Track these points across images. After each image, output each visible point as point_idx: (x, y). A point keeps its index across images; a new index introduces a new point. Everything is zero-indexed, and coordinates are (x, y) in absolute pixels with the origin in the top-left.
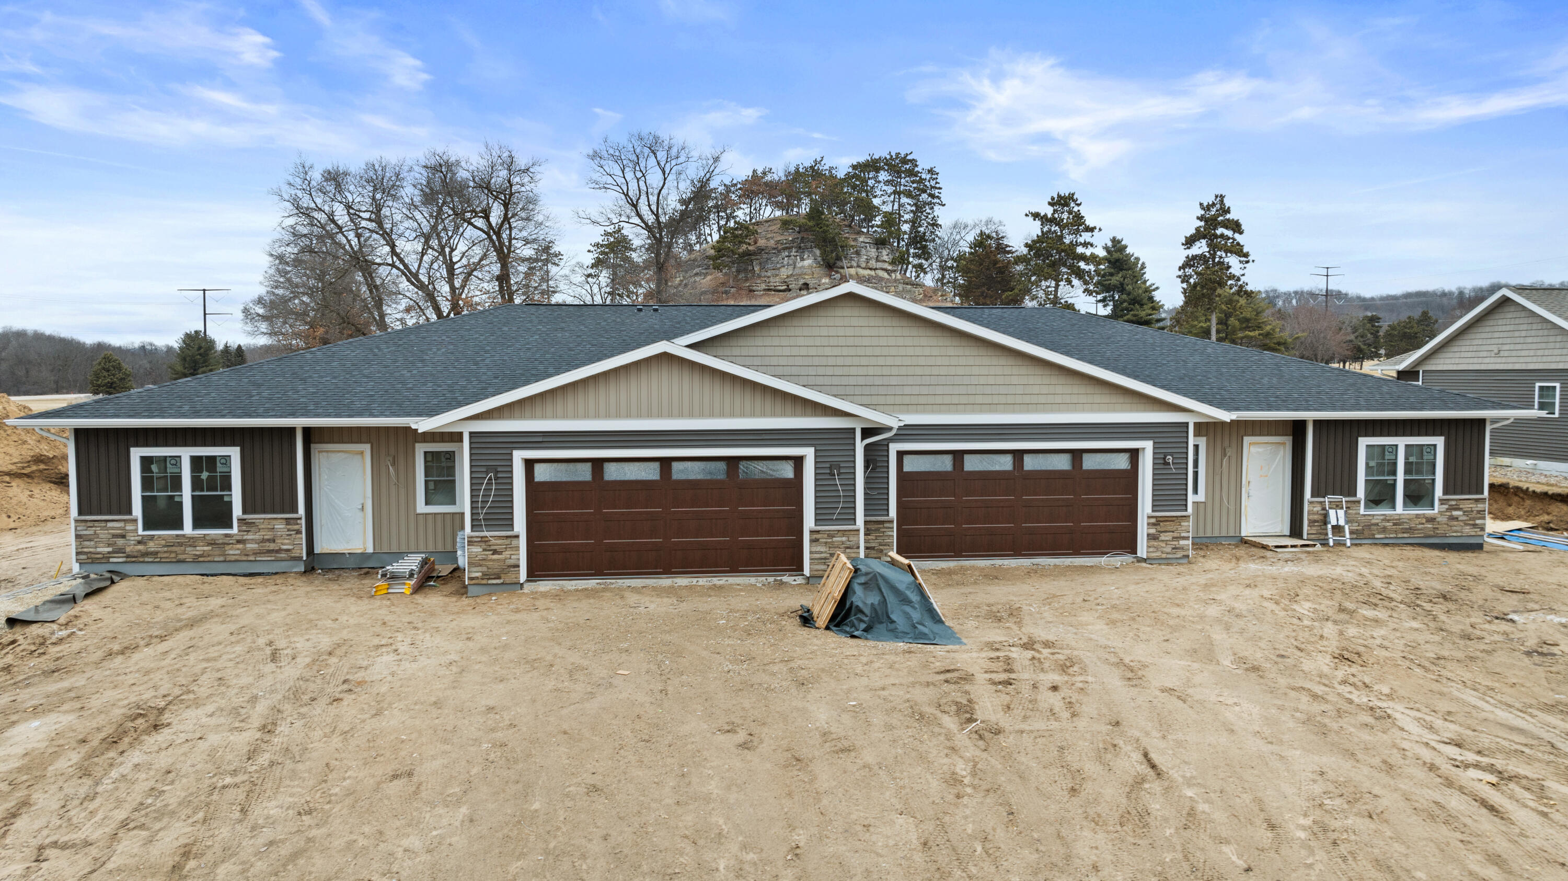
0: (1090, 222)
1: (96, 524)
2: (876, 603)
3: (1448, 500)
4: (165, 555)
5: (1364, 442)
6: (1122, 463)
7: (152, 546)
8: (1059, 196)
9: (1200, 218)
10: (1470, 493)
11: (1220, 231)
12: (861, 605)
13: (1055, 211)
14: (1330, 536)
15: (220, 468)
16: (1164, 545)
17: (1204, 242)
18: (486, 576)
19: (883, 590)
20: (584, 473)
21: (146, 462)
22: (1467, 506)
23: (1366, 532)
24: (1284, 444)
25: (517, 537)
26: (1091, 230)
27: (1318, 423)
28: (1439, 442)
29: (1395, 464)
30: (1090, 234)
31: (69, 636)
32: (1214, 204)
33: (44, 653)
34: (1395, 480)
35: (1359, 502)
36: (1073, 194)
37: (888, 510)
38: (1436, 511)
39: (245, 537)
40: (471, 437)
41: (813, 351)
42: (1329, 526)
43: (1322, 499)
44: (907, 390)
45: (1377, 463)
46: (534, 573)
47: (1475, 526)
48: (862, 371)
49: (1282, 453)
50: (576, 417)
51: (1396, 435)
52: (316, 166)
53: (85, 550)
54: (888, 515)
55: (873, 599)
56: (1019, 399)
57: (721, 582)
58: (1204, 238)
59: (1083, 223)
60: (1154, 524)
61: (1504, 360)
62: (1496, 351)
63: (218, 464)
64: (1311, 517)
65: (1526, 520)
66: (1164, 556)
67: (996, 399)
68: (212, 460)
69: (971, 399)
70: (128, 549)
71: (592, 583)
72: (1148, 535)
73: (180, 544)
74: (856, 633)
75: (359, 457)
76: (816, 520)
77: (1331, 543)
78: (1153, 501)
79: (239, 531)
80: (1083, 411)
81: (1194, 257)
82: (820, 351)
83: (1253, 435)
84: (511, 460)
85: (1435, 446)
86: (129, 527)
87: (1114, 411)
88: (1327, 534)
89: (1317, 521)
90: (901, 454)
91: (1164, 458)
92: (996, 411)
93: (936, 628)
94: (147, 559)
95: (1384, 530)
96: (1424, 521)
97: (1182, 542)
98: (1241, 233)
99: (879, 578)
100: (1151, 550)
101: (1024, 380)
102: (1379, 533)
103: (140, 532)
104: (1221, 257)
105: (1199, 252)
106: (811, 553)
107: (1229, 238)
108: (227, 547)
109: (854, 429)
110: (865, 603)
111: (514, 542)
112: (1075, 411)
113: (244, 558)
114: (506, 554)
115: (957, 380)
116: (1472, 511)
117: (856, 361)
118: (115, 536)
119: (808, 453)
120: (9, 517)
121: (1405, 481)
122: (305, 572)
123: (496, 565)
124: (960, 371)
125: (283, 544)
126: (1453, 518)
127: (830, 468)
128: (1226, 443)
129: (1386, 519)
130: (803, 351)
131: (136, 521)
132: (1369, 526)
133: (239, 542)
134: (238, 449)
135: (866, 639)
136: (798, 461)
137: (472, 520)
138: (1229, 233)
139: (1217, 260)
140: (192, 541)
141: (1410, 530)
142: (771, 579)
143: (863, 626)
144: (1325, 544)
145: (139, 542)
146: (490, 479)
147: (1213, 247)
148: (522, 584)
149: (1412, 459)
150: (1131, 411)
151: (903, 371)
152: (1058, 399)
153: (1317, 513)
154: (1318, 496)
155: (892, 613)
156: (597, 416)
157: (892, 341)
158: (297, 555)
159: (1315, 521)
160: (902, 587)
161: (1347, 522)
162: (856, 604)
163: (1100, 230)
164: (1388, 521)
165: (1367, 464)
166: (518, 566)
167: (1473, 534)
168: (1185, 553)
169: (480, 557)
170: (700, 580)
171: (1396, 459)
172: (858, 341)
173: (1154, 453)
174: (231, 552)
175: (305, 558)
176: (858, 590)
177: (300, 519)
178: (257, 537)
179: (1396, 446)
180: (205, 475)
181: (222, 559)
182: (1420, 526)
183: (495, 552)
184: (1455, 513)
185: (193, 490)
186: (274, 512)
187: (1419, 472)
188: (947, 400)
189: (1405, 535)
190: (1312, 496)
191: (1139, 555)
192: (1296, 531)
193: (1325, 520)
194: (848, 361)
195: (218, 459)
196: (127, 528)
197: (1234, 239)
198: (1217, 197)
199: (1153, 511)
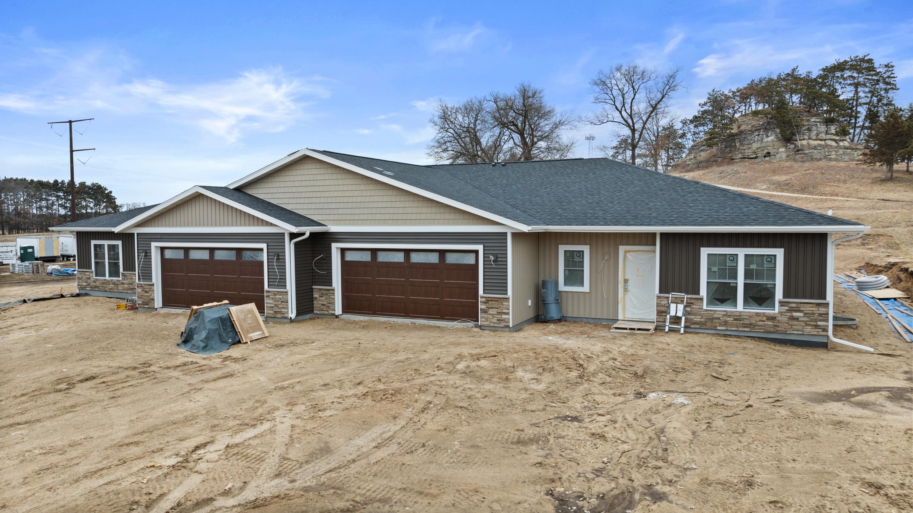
1: (83, 273)
3: (788, 302)
4: (101, 288)
5: (705, 252)
6: (471, 259)
7: (98, 284)
10: (811, 298)
14: (667, 324)
15: (116, 250)
18: (143, 303)
20: (181, 255)
21: (95, 246)
22: (808, 309)
23: (709, 324)
24: (655, 252)
25: (153, 285)
27: (662, 235)
28: (779, 253)
29: (735, 270)
34: (736, 283)
35: (700, 299)
37: (331, 283)
38: (777, 311)
39: (124, 282)
40: (137, 236)
42: (668, 316)
43: (667, 295)
44: (341, 211)
45: (719, 269)
46: (165, 304)
47: (816, 326)
48: (317, 200)
49: (654, 259)
50: (173, 226)
51: (735, 247)
54: (331, 286)
60: (484, 302)
63: (116, 248)
64: (659, 309)
66: (492, 325)
68: (114, 246)
69: (374, 217)
70: (91, 285)
72: (483, 309)
73: (105, 283)
76: (269, 285)
77: (667, 330)
78: (484, 286)
79: (122, 279)
83: (626, 244)
84: (150, 247)
85: (774, 256)
87: (458, 224)
88: (665, 322)
89: (664, 312)
90: (344, 251)
94: (96, 289)
95: (726, 323)
96: (765, 319)
97: (505, 316)
100: (483, 320)
101: (403, 204)
102: (720, 325)
103: (94, 277)
106: (267, 303)
108: (118, 286)
109: (284, 233)
111: (152, 288)
112: (434, 224)
113: (123, 291)
114: (149, 293)
115: (366, 205)
116: (814, 314)
117: (315, 195)
118: (87, 278)
119: (264, 246)
121: (745, 285)
123: (146, 298)
124: (368, 199)
126: (792, 318)
127: (274, 255)
128: (606, 250)
129: (727, 314)
131: (93, 272)
132: (712, 319)
133: (122, 284)
134: (121, 242)
136: (261, 251)
137: (138, 276)
140: (108, 282)
141: (750, 325)
145: (94, 282)
146: (144, 256)
148: (160, 309)
149: (753, 267)
150: (469, 224)
152: (423, 217)
153: (665, 306)
154: (665, 293)
157: (332, 183)
161: (684, 315)
164: (730, 316)
165: (709, 270)
166: (154, 300)
167: (815, 333)
168: (507, 324)
169: (140, 294)
171: (736, 266)
173: (484, 254)
174: (120, 288)
178: (127, 282)
179: (736, 255)
180: (112, 253)
181: (117, 291)
182: (761, 323)
183: (146, 292)
184: (795, 314)
185: (109, 259)
186: (130, 271)
187: (759, 277)
188: (361, 217)
191: (480, 323)
195: (116, 246)
196: (91, 275)
199: (484, 293)
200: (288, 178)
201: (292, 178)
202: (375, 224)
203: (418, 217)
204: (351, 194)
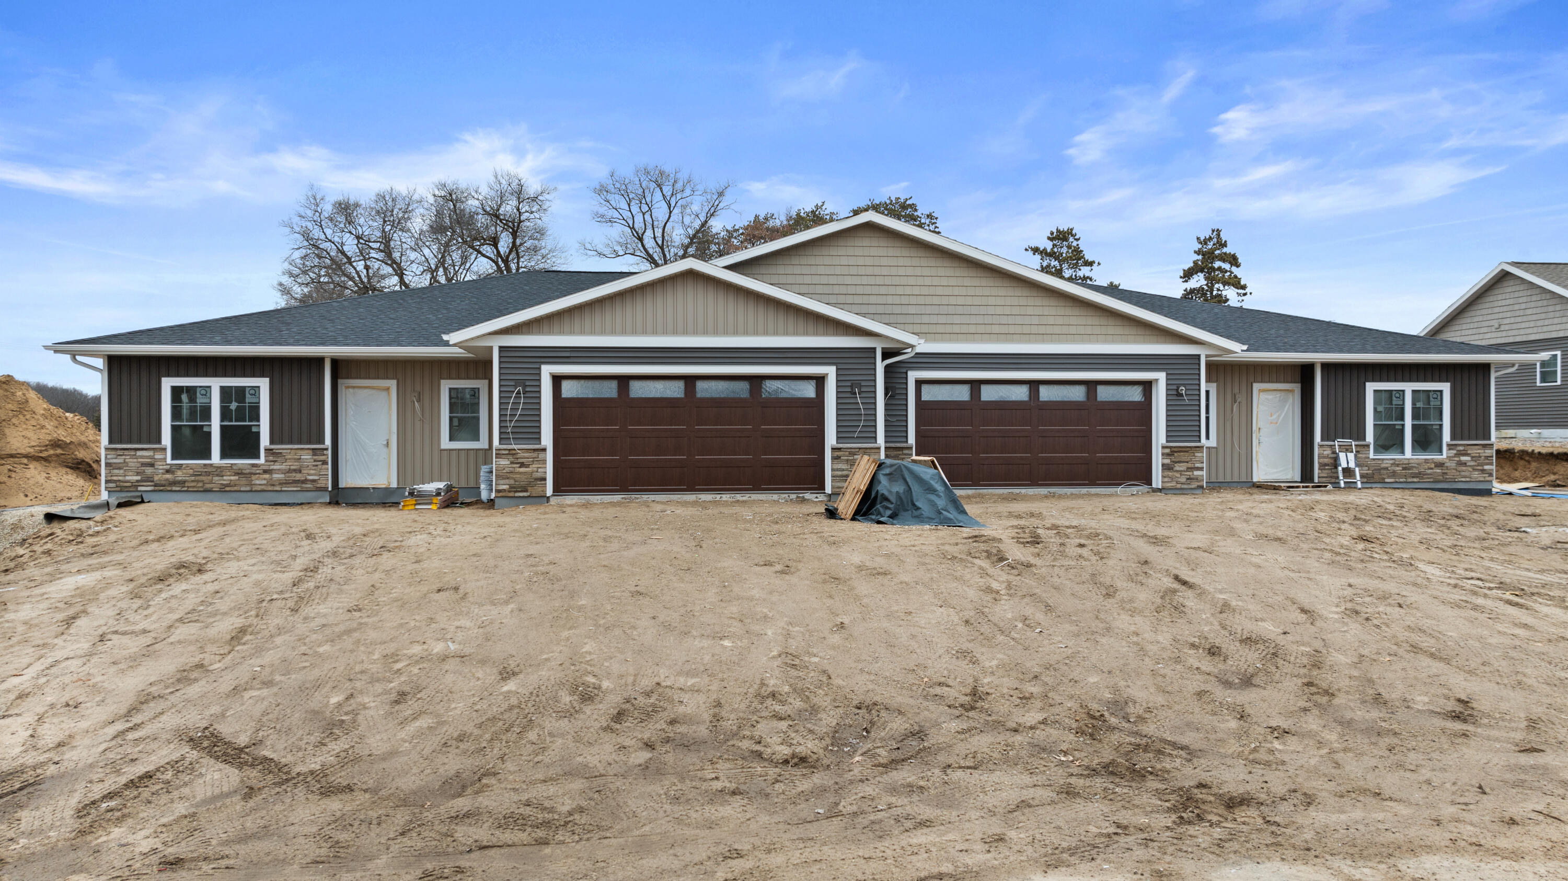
0: (1089, 257)
1: (126, 453)
2: (901, 491)
3: (1456, 445)
4: (193, 484)
5: (1371, 387)
6: (1135, 394)
7: (180, 475)
8: (1058, 231)
9: (1198, 252)
10: (1477, 439)
11: (1217, 264)
12: (886, 493)
13: (1054, 245)
14: (1341, 478)
15: (249, 399)
16: (1178, 475)
17: (1201, 275)
18: (513, 489)
19: (908, 480)
20: (610, 390)
21: (177, 392)
22: (1474, 451)
23: (1376, 476)
24: (1292, 391)
25: (544, 450)
26: (1090, 264)
27: (1326, 366)
28: (1445, 388)
29: (1402, 410)
30: (1089, 268)
31: (105, 531)
32: (1210, 239)
33: (82, 542)
34: (1403, 425)
35: (1368, 446)
36: (1072, 230)
37: (907, 437)
38: (1445, 456)
39: (272, 467)
40: (500, 351)
41: (833, 280)
42: (1340, 469)
43: (1332, 443)
44: (926, 319)
45: (1385, 408)
46: (559, 489)
47: (1483, 471)
49: (1291, 400)
50: (603, 333)
51: (1403, 381)
52: (327, 199)
53: (115, 478)
54: (907, 442)
55: (899, 488)
56: (1035, 329)
57: (744, 498)
58: (1202, 271)
59: (1083, 257)
60: (1168, 455)
61: (1504, 334)
62: (1497, 326)
63: (247, 395)
64: (1321, 460)
65: (1532, 481)
66: (1179, 486)
67: (1012, 329)
68: (241, 391)
69: (988, 329)
70: (156, 478)
71: (617, 498)
72: (1163, 465)
73: (208, 474)
74: (882, 519)
75: (384, 394)
76: (838, 438)
77: (1342, 485)
78: (1167, 431)
79: (266, 461)
80: (1097, 342)
81: (1192, 291)
82: (840, 280)
83: (1262, 382)
84: (540, 374)
85: (1441, 392)
86: (158, 456)
87: (1127, 342)
88: (1338, 477)
89: (1328, 465)
90: (919, 383)
91: (1177, 390)
92: (1012, 341)
93: (960, 517)
94: (174, 488)
95: (1394, 474)
96: (1433, 466)
97: (1196, 473)
98: (1238, 266)
99: (904, 469)
100: (1166, 480)
101: (1039, 311)
102: (1389, 477)
103: (169, 461)
104: (1218, 290)
105: (1197, 285)
106: (833, 470)
107: (1226, 271)
108: (254, 477)
109: (875, 349)
110: (890, 492)
111: (541, 455)
112: (1090, 342)
113: (270, 488)
114: (534, 467)
115: (974, 310)
116: (1480, 457)
117: (875, 290)
118: (143, 464)
119: (830, 371)
120: (26, 496)
121: (1413, 426)
122: (330, 503)
123: (523, 477)
124: (977, 301)
125: (309, 474)
126: (1461, 463)
127: (851, 386)
128: (1236, 390)
129: (1395, 463)
130: (824, 280)
131: (164, 449)
132: (1379, 470)
133: (265, 472)
134: (267, 380)
135: (893, 524)
136: (820, 381)
137: (501, 433)
138: (1226, 266)
139: (1215, 293)
140: (219, 471)
141: (1419, 474)
142: (793, 496)
143: (889, 513)
144: (1336, 485)
145: (168, 471)
146: (519, 393)
147: (1211, 280)
148: (548, 498)
149: (1419, 405)
150: (1145, 342)
151: (921, 300)
152: (1073, 330)
153: (1327, 457)
154: (1328, 440)
155: (917, 500)
156: (624, 332)
157: (910, 271)
158: (323, 485)
159: (1326, 465)
160: (926, 477)
161: (1357, 465)
162: (881, 492)
163: (1099, 264)
164: (1398, 465)
165: (1375, 409)
166: (545, 479)
167: (1482, 479)
168: (1199, 484)
169: (507, 470)
170: (724, 496)
171: (1404, 404)
172: (877, 271)
173: (1167, 385)
174: (258, 482)
175: (330, 489)
176: (884, 480)
177: (327, 449)
178: (283, 467)
179: (1403, 391)
180: (234, 406)
181: (248, 488)
182: (1429, 471)
183: (522, 465)
184: (1464, 458)
185: (222, 419)
186: (300, 443)
187: (1427, 417)
188: (965, 329)
189: (1415, 480)
190: (1322, 440)
191: (1154, 485)
192: (1307, 475)
193: (1335, 463)
194: (868, 290)
195: (247, 390)
196: (156, 457)
197: (1232, 273)
198: (1213, 231)
199: (1167, 441)
200: (819, 260)
201: (827, 261)
202: (990, 341)
203: (1065, 330)
204: (948, 291)
